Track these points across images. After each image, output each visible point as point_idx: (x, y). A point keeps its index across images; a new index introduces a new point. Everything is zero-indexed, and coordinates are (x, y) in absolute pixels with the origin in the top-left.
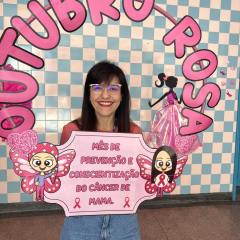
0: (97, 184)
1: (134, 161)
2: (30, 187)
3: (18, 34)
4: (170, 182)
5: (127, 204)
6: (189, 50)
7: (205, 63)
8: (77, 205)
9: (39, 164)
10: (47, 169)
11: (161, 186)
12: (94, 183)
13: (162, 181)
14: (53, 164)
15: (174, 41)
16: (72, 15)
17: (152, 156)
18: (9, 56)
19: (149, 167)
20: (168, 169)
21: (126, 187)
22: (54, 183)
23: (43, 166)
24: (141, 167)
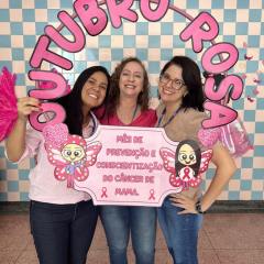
0: (122, 175)
1: (157, 154)
2: (62, 175)
3: (50, 40)
4: (195, 176)
5: (152, 196)
6: (207, 45)
7: (225, 56)
8: (104, 194)
9: (69, 154)
10: (77, 159)
11: (186, 179)
12: (119, 174)
13: (187, 175)
14: (82, 154)
15: (191, 37)
16: (95, 20)
17: (174, 149)
18: (43, 59)
19: (172, 160)
20: (192, 163)
21: (150, 180)
22: (83, 172)
23: (73, 156)
24: (164, 159)
